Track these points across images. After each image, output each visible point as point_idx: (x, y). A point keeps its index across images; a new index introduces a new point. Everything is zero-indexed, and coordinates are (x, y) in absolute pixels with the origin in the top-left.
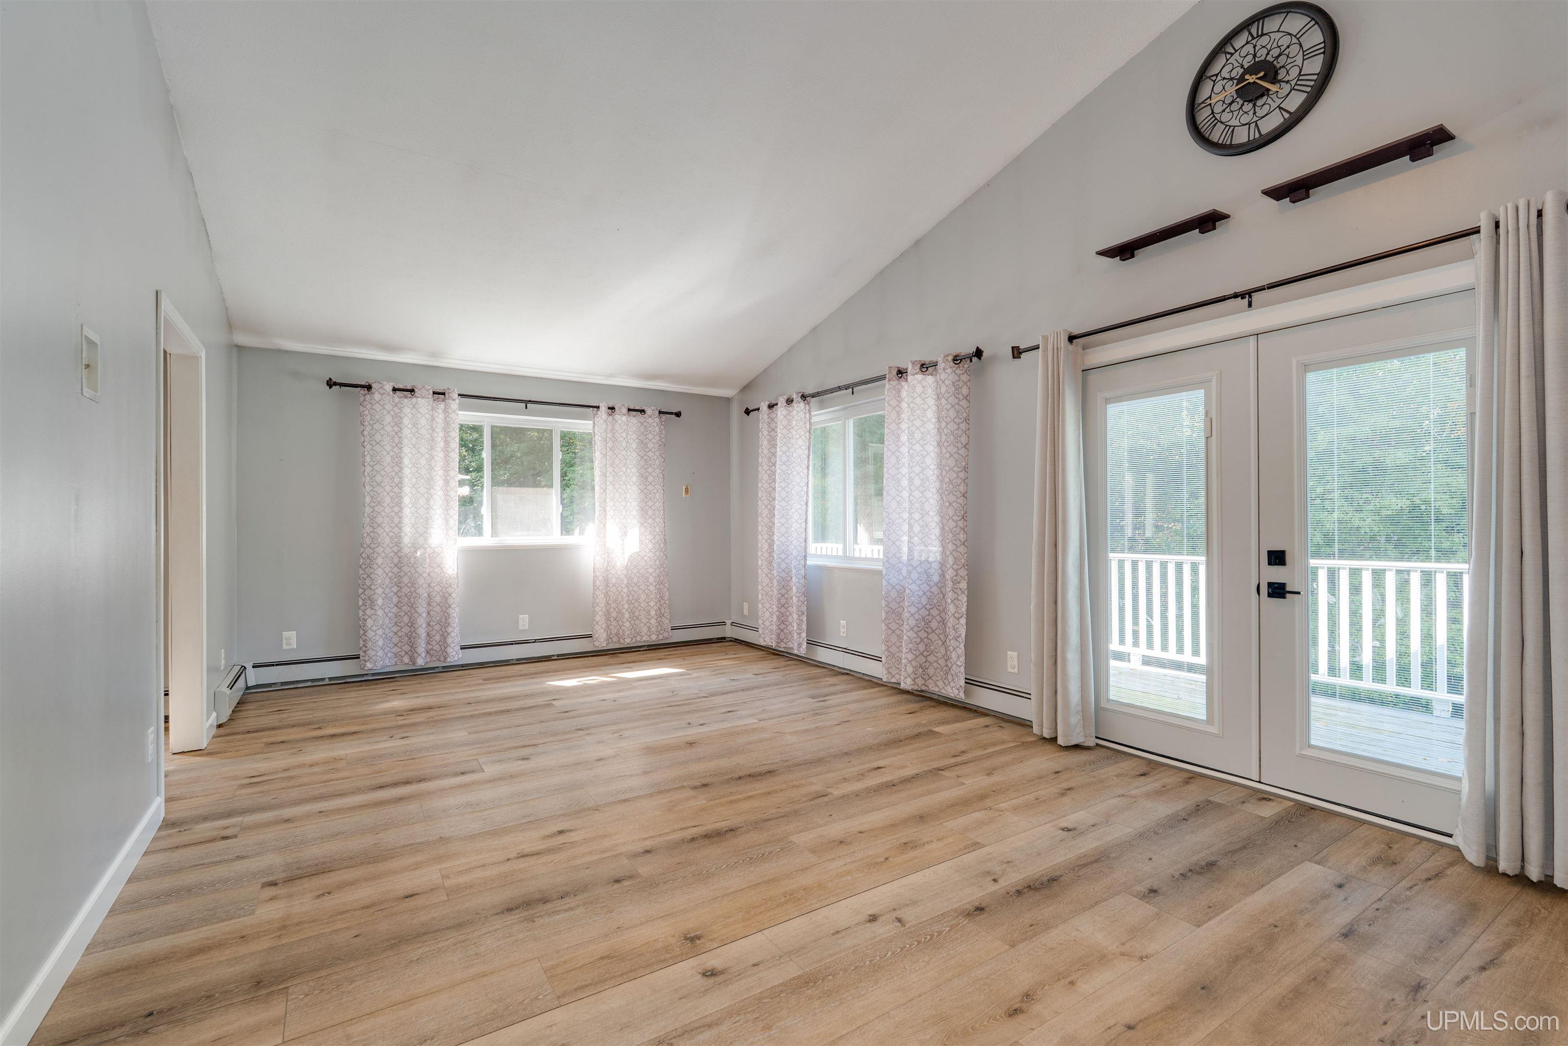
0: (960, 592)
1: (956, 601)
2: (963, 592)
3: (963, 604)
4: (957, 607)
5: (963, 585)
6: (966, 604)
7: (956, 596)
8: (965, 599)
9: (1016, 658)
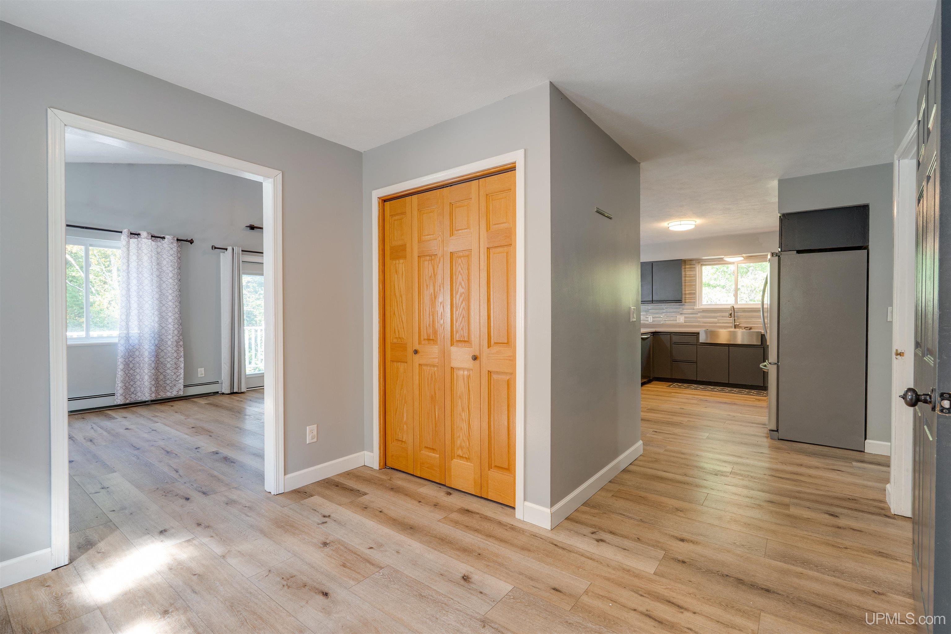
0: (179, 346)
1: (177, 351)
2: (181, 346)
3: (181, 352)
4: (178, 353)
5: (181, 343)
6: (183, 351)
7: (177, 349)
8: (182, 349)
9: (204, 370)
